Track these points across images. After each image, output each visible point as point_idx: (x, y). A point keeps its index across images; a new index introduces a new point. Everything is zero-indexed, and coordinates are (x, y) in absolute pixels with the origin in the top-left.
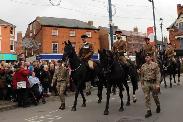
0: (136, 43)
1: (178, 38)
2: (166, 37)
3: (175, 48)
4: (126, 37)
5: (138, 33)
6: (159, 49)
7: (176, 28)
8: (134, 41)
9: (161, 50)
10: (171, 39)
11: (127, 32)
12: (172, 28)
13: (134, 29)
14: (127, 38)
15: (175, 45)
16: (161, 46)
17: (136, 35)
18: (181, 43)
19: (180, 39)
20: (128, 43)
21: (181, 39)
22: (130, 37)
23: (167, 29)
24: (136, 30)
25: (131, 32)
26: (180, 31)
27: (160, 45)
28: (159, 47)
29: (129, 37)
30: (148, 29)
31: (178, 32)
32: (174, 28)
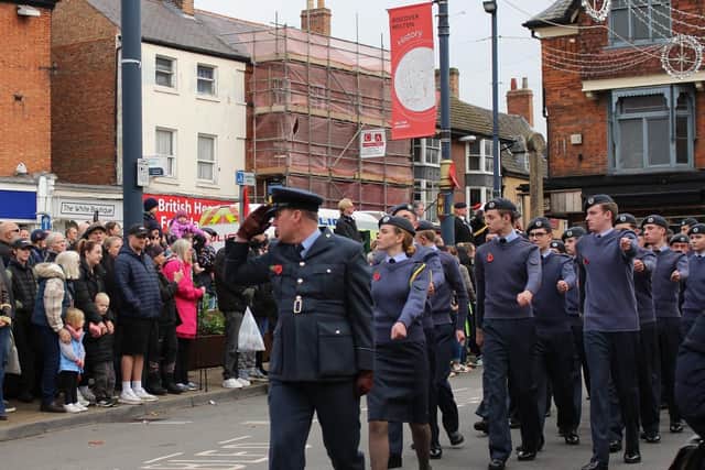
0: (313, 112)
1: (603, 96)
2: (524, 85)
3: (581, 158)
4: (243, 66)
5: (333, 43)
6: (475, 163)
7: (593, 22)
8: (296, 102)
9: (483, 171)
10: (555, 97)
11: (255, 29)
12: (564, 20)
13: (303, 17)
14: (248, 73)
15: (575, 139)
16: (483, 143)
17: (317, 55)
18: (617, 125)
19: (615, 100)
20: (259, 110)
21: (621, 100)
22: (276, 65)
23: (533, 25)
24: (316, 20)
25: (281, 33)
26: (618, 45)
27: (480, 136)
28: (475, 146)
29: (263, 65)
30: (393, 20)
31: (604, 54)
32: (575, 22)
